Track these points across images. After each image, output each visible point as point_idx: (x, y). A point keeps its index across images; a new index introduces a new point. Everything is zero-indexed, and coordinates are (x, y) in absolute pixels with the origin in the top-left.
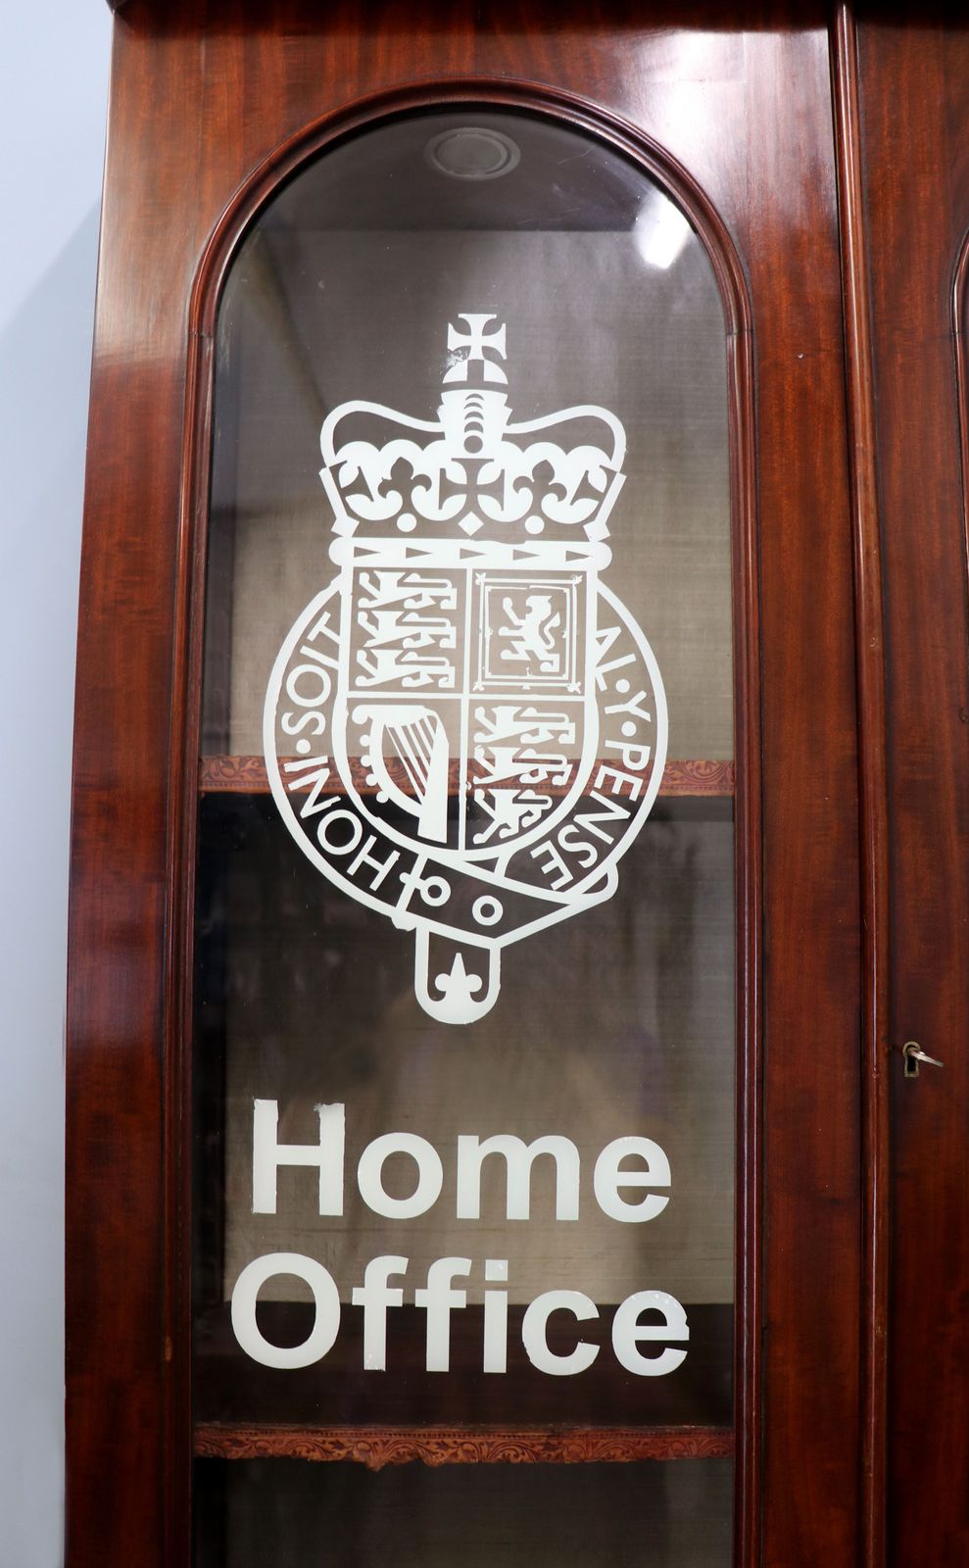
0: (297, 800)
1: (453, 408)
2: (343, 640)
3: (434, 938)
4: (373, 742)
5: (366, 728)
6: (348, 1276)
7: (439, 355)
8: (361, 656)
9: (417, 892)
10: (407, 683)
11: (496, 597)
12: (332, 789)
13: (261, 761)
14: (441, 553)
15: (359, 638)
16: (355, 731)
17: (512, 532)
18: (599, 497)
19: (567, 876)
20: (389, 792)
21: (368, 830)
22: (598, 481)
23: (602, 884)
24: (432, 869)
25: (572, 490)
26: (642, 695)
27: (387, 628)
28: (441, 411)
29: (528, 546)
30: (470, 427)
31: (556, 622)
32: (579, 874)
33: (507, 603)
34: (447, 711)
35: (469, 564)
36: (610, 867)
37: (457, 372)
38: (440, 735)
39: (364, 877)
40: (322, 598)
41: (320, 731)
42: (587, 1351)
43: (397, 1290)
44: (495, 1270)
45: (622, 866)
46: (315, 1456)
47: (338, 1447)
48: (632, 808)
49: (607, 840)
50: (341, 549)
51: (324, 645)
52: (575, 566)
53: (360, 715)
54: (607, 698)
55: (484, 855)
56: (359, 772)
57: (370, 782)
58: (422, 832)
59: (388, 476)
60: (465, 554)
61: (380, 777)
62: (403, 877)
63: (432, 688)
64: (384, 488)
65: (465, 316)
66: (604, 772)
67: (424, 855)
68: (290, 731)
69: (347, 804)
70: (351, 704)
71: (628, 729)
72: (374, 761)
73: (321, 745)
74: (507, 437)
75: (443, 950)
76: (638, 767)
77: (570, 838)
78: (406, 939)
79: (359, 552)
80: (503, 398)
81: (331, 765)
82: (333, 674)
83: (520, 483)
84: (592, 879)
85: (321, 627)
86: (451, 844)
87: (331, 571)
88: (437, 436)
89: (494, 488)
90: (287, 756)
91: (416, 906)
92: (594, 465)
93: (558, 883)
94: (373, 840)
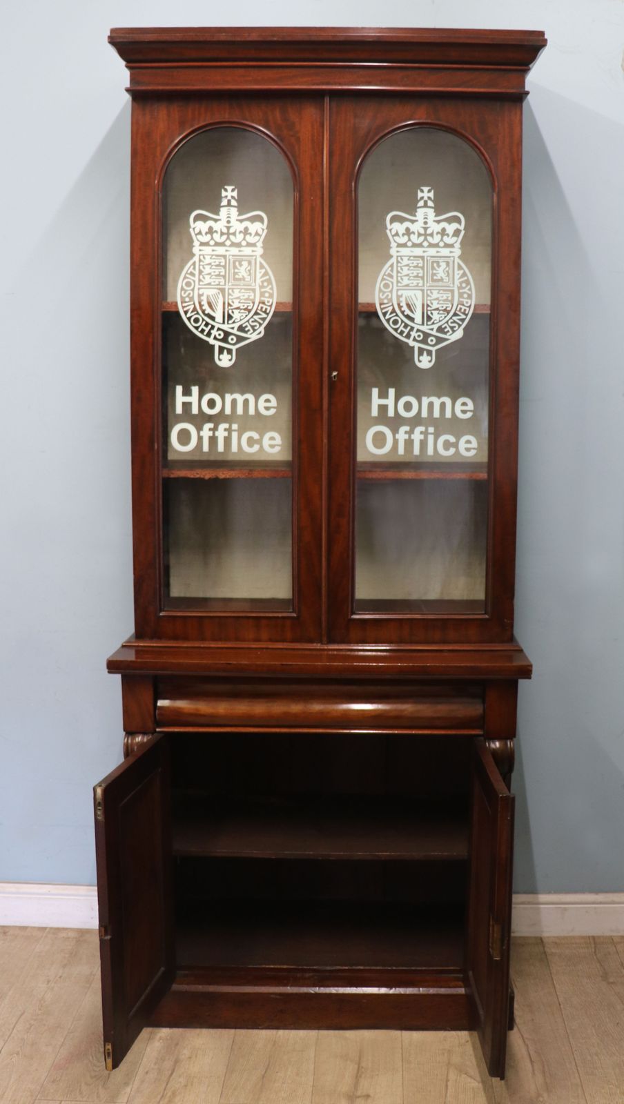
0: (186, 312)
1: (223, 211)
2: (197, 272)
3: (220, 347)
4: (204, 299)
5: (202, 295)
6: (199, 429)
7: (220, 198)
8: (201, 277)
9: (215, 336)
10: (213, 283)
11: (234, 262)
12: (195, 309)
13: (177, 303)
14: (221, 250)
15: (200, 272)
16: (200, 296)
17: (238, 245)
18: (260, 236)
19: (252, 331)
20: (208, 311)
21: (203, 320)
22: (260, 232)
23: (260, 333)
24: (219, 329)
25: (253, 234)
26: (270, 286)
27: (207, 270)
28: (221, 213)
29: (242, 249)
30: (228, 217)
31: (249, 268)
32: (254, 330)
33: (237, 263)
34: (222, 290)
35: (227, 253)
36: (262, 329)
37: (224, 202)
38: (221, 296)
39: (202, 331)
40: (191, 262)
41: (191, 295)
42: (256, 448)
43: (211, 432)
44: (235, 426)
45: (265, 328)
46: (192, 476)
47: (197, 474)
48: (268, 314)
49: (262, 322)
50: (196, 250)
51: (192, 274)
52: (254, 253)
53: (201, 292)
54: (261, 287)
55: (232, 326)
56: (201, 306)
57: (204, 308)
58: (216, 320)
59: (207, 230)
60: (227, 251)
61: (206, 307)
62: (212, 331)
63: (219, 285)
64: (206, 233)
65: (226, 187)
66: (261, 305)
67: (217, 326)
68: (184, 296)
69: (198, 313)
70: (199, 289)
71: (267, 295)
72: (205, 303)
73: (192, 299)
74: (237, 220)
75: (221, 350)
76: (269, 304)
77: (253, 322)
78: (213, 346)
79: (200, 250)
80: (236, 209)
81: (194, 304)
82: (194, 281)
83: (240, 232)
84: (258, 332)
85: (191, 269)
86: (224, 323)
87: (193, 255)
88: (219, 220)
89: (234, 233)
90: (183, 302)
91: (215, 338)
92: (260, 227)
93: (249, 333)
94: (204, 323)
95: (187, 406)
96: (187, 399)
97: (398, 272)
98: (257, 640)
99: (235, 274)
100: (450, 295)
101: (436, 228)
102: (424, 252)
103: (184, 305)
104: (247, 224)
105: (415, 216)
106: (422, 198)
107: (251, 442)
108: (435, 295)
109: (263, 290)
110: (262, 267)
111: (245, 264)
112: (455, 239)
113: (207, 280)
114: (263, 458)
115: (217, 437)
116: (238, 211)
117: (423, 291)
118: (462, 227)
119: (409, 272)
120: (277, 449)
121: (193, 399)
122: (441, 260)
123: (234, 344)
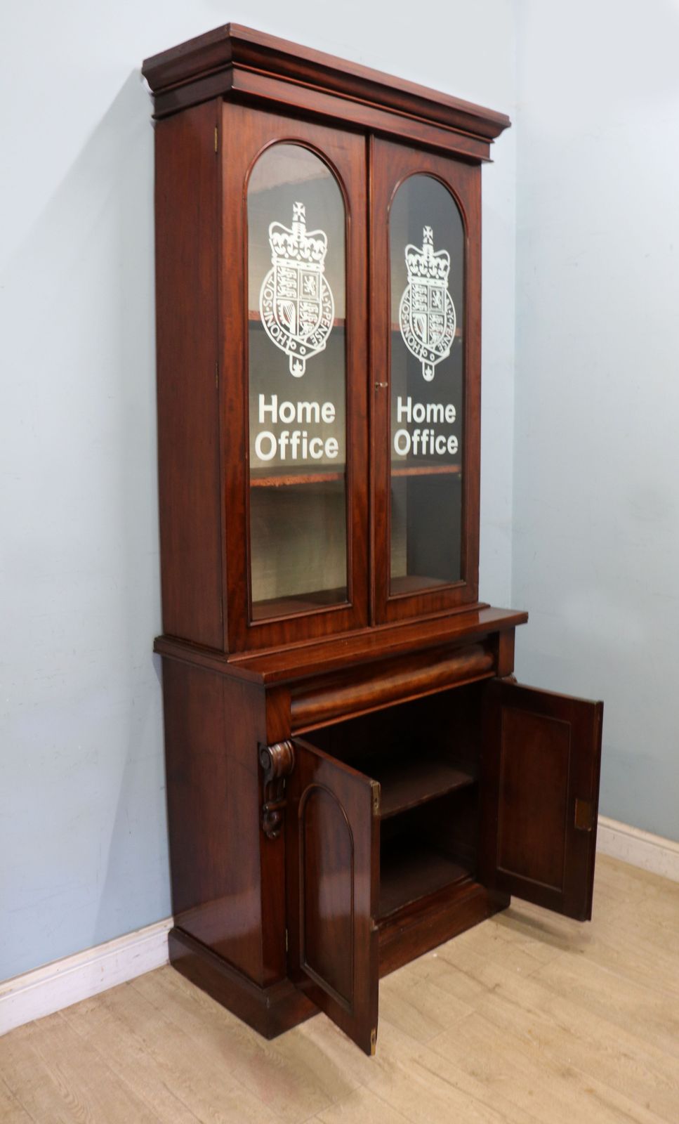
0: (267, 322)
1: (295, 225)
2: (275, 283)
3: (293, 357)
4: (281, 309)
6: (278, 437)
7: (292, 213)
8: (278, 288)
9: (290, 346)
10: (287, 295)
11: (303, 276)
12: (274, 320)
13: (259, 312)
14: (293, 264)
15: (278, 283)
16: (278, 306)
17: (304, 260)
18: (322, 253)
19: (317, 343)
20: (284, 322)
21: (281, 330)
22: (322, 250)
23: (323, 345)
24: (293, 340)
25: (317, 251)
26: (330, 302)
27: (283, 282)
28: (293, 228)
29: (309, 264)
30: (299, 233)
31: (314, 283)
32: (319, 343)
33: (306, 278)
34: (295, 303)
35: (298, 268)
36: (324, 342)
37: (295, 218)
38: (294, 308)
39: (280, 342)
40: (270, 273)
41: (270, 306)
42: (321, 453)
43: (287, 440)
44: (305, 434)
45: (327, 342)
46: (264, 485)
47: (269, 482)
48: (328, 328)
49: (323, 335)
50: (274, 260)
51: (271, 284)
52: (317, 270)
53: (279, 302)
54: (324, 302)
55: (303, 337)
56: (279, 316)
57: (280, 318)
58: (291, 331)
59: (283, 243)
60: (298, 265)
61: (282, 318)
62: (287, 342)
63: (292, 297)
64: (282, 246)
65: (297, 203)
66: (323, 319)
67: (291, 337)
68: (265, 305)
69: (276, 324)
70: (277, 299)
71: (327, 310)
72: (281, 314)
73: (271, 309)
74: (306, 237)
75: (294, 360)
76: (329, 319)
77: (317, 334)
78: (288, 356)
79: (278, 262)
80: (304, 226)
81: (273, 314)
82: (273, 292)
83: (308, 248)
84: (321, 344)
85: (271, 280)
86: (296, 334)
87: (272, 266)
88: (292, 234)
89: (303, 250)
90: (265, 311)
91: (290, 349)
92: (321, 245)
93: (315, 345)
94: (281, 333)
95: (268, 414)
96: (268, 408)
97: (413, 297)
98: (324, 634)
99: (304, 287)
100: (442, 319)
101: (434, 262)
102: (428, 282)
103: (265, 314)
104: (312, 241)
105: (422, 250)
106: (426, 236)
107: (317, 448)
108: (434, 319)
109: (325, 305)
110: (324, 284)
111: (311, 279)
112: (445, 272)
113: (283, 292)
114: (324, 462)
115: (291, 445)
116: (306, 227)
117: (427, 315)
118: (448, 264)
119: (419, 298)
120: (335, 454)
121: (273, 408)
122: (436, 290)
123: (304, 355)
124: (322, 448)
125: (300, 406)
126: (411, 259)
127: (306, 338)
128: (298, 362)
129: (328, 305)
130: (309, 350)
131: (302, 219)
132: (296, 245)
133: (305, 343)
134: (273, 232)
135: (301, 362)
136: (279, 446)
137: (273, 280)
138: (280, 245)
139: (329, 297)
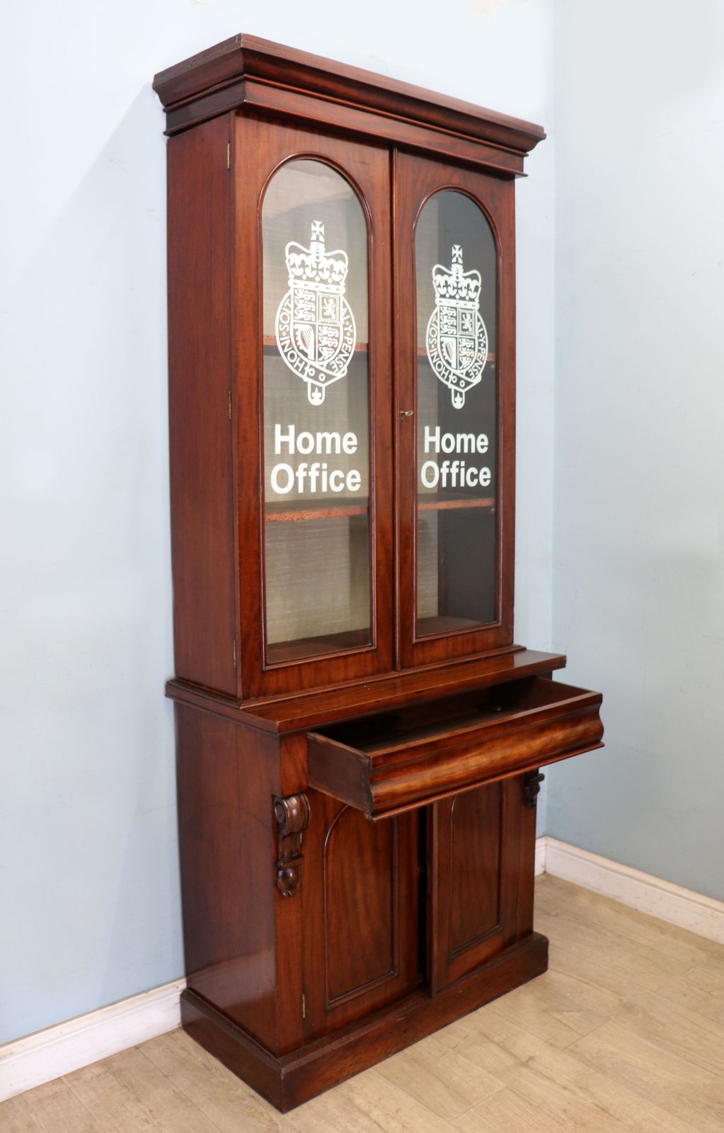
0: (283, 347)
1: (313, 245)
2: (292, 306)
3: (312, 384)
4: (298, 333)
5: (297, 330)
6: (295, 469)
7: (310, 232)
8: (296, 311)
9: (308, 373)
10: (306, 319)
11: (323, 298)
12: (291, 344)
13: (275, 337)
14: (312, 286)
15: (295, 306)
16: (295, 331)
17: (323, 281)
18: (343, 274)
19: (337, 369)
20: (302, 347)
21: (298, 356)
22: (343, 271)
23: (343, 372)
24: (311, 366)
25: (338, 272)
26: (351, 326)
27: (300, 305)
28: (311, 247)
29: (329, 286)
30: (317, 253)
31: (334, 306)
32: (340, 369)
33: (325, 300)
34: (314, 326)
35: (317, 290)
36: (345, 368)
37: (314, 237)
38: (312, 332)
39: (297, 368)
40: (287, 295)
41: (287, 330)
42: (342, 486)
43: (306, 472)
44: (325, 466)
45: (348, 367)
47: (286, 517)
48: (349, 353)
49: (345, 361)
50: (291, 282)
51: (288, 308)
52: (338, 292)
53: (296, 326)
54: (345, 326)
55: (321, 363)
56: (296, 341)
57: (298, 344)
58: (309, 357)
59: (300, 264)
60: (317, 287)
61: (300, 343)
62: (305, 368)
63: (311, 321)
64: (300, 267)
65: (315, 221)
66: (344, 344)
67: (310, 363)
68: (282, 330)
69: (293, 349)
70: (294, 323)
71: (349, 334)
72: (299, 338)
73: (288, 334)
74: (325, 257)
75: (313, 387)
76: (350, 343)
77: (338, 360)
78: (306, 383)
79: (295, 284)
80: (323, 245)
81: (290, 339)
82: (290, 315)
83: (327, 269)
84: (342, 370)
85: (287, 303)
86: (315, 360)
87: (289, 288)
88: (310, 254)
89: (322, 270)
90: (281, 336)
91: (308, 376)
92: (342, 266)
93: (336, 371)
94: (299, 359)
95: (285, 445)
96: (285, 438)
97: (441, 320)
98: (345, 679)
99: (324, 311)
100: (473, 344)
101: (463, 283)
102: (457, 304)
103: (282, 339)
104: (332, 261)
105: (450, 270)
106: (455, 255)
107: (338, 481)
108: (464, 343)
109: (346, 329)
110: (345, 306)
111: (331, 301)
112: (475, 293)
113: (301, 315)
114: (347, 495)
115: (310, 478)
116: (325, 247)
117: (456, 338)
118: (479, 284)
119: (448, 321)
120: (358, 487)
121: (290, 438)
122: (467, 312)
123: (323, 382)
124: (344, 480)
125: (320, 436)
126: (439, 279)
127: (325, 363)
128: (317, 389)
129: (349, 329)
130: (329, 377)
131: (322, 239)
132: (315, 266)
133: (324, 369)
134: (290, 253)
135: (320, 390)
136: (296, 479)
137: (290, 302)
138: (297, 265)
139: (350, 320)
